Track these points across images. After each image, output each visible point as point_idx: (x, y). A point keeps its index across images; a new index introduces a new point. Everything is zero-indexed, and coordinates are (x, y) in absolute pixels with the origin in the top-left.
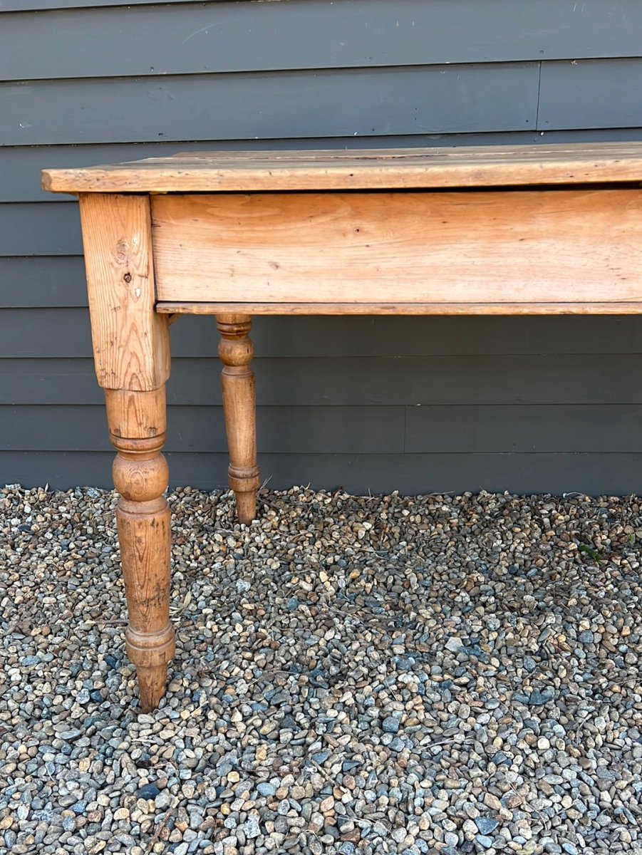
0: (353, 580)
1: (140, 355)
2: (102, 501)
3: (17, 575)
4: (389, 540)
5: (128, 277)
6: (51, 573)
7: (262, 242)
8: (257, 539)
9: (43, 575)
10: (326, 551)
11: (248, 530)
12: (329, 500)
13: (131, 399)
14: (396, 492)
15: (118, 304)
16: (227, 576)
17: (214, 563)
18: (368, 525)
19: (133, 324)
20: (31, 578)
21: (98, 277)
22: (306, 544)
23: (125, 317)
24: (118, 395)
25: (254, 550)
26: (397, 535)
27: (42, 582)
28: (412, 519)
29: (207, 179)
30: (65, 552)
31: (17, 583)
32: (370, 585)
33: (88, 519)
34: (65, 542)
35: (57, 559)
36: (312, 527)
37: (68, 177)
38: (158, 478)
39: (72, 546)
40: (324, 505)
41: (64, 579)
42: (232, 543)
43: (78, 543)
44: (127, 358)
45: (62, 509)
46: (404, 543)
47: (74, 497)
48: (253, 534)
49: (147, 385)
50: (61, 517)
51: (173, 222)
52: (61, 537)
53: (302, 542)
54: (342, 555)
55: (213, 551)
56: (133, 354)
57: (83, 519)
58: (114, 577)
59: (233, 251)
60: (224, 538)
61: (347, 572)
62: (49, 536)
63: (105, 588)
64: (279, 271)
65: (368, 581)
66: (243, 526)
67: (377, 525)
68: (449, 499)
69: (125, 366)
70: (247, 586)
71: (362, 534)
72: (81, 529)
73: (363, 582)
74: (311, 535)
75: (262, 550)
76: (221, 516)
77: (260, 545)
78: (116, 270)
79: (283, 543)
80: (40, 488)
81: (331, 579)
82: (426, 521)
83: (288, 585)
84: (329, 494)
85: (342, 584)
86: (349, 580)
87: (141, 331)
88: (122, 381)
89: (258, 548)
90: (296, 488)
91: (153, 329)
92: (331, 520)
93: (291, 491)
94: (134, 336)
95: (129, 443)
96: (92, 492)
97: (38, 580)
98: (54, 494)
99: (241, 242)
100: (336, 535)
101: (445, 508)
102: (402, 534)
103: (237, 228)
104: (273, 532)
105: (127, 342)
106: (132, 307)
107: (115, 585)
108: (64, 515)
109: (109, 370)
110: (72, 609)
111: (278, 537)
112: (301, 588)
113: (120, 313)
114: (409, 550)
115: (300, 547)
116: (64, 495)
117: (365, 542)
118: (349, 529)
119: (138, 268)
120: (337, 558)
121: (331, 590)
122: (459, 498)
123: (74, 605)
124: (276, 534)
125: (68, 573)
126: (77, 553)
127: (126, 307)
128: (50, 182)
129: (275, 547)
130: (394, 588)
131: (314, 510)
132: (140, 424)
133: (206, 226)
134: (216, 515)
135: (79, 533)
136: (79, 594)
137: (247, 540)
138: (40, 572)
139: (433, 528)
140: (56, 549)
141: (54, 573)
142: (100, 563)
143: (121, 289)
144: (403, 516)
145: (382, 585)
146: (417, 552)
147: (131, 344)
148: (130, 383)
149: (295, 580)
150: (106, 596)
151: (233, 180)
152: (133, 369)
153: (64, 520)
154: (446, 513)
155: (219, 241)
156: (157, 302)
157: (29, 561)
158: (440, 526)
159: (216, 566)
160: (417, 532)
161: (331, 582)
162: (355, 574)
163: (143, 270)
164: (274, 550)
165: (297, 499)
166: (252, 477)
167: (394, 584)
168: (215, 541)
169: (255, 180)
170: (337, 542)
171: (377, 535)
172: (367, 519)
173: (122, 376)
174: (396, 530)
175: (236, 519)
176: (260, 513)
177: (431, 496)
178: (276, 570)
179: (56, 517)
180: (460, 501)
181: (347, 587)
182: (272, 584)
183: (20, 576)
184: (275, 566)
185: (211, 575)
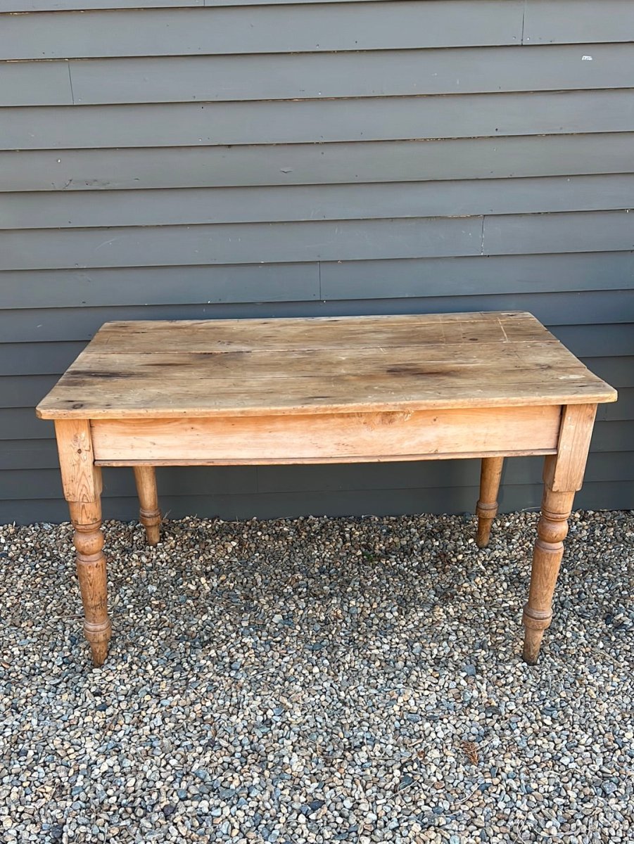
0: (222, 581)
1: (87, 486)
2: (54, 532)
3: (5, 589)
4: (248, 552)
5: (80, 451)
6: (27, 586)
7: (146, 434)
8: (161, 556)
9: (22, 588)
10: (206, 562)
11: (155, 550)
12: (210, 526)
13: (83, 506)
14: (255, 518)
15: (75, 463)
16: (142, 583)
17: (133, 574)
18: (234, 544)
19: (83, 472)
20: (15, 590)
21: (64, 450)
22: (193, 558)
23: (79, 469)
24: (77, 504)
25: (159, 563)
26: (253, 549)
27: (22, 592)
28: (263, 537)
29: (118, 414)
30: (34, 571)
31: (6, 594)
32: (232, 585)
33: (46, 546)
34: (33, 564)
35: (29, 576)
36: (197, 546)
37: (50, 413)
38: (99, 543)
39: (38, 566)
40: (207, 529)
41: (37, 590)
42: (144, 559)
43: (41, 564)
44: (81, 487)
45: (27, 539)
46: (257, 554)
47: (34, 530)
48: (159, 553)
49: (92, 500)
50: (27, 546)
51: (101, 425)
52: (30, 560)
53: (191, 557)
54: (216, 565)
55: (132, 566)
56: (84, 485)
57: (42, 546)
58: (69, 587)
59: (132, 437)
60: (139, 557)
61: (218, 577)
62: (21, 560)
63: (63, 594)
64: (155, 446)
65: (232, 582)
66: (151, 547)
67: (240, 543)
68: (289, 522)
69: (79, 491)
70: (155, 589)
71: (230, 550)
72: (42, 554)
73: (228, 583)
74: (197, 552)
75: (165, 564)
76: (137, 540)
77: (163, 560)
78: (74, 448)
79: (178, 558)
80: (10, 525)
81: (208, 582)
82: (272, 539)
83: (181, 587)
84: (210, 521)
85: (215, 585)
86: (219, 582)
87: (87, 475)
88: (78, 498)
89: (162, 562)
90: (188, 518)
91: (94, 474)
92: (210, 541)
93: (184, 520)
94: (83, 477)
95: (83, 527)
96: (47, 526)
97: (20, 591)
98: (20, 529)
99: (136, 434)
100: (213, 551)
101: (285, 529)
102: (257, 547)
103: (134, 428)
104: (172, 551)
105: (80, 480)
106: (82, 464)
107: (70, 592)
108: (29, 544)
109: (71, 492)
110: (45, 609)
111: (175, 554)
112: (189, 589)
113: (76, 467)
114: (261, 559)
115: (190, 561)
116: (27, 529)
117: (232, 555)
118: (221, 547)
119: (84, 447)
120: (213, 567)
121: (208, 588)
122: (296, 521)
123: (46, 606)
124: (174, 552)
125: (39, 586)
126: (41, 571)
127: (79, 464)
128: (41, 415)
129: (173, 561)
130: (247, 585)
131: (200, 533)
132: (88, 518)
133: (117, 427)
134: (133, 540)
135: (41, 557)
136: (48, 599)
137: (155, 557)
138: (20, 585)
139: (276, 543)
140: (27, 569)
141: (29, 586)
142: (58, 578)
143: (76, 457)
144: (258, 536)
145: (240, 584)
146: (265, 560)
147: (82, 481)
148: (83, 499)
149: (185, 584)
150: (65, 600)
151: (130, 415)
152: (84, 492)
153: (29, 547)
154: (286, 531)
155: (124, 433)
156: (95, 460)
157: (11, 579)
158: (280, 542)
159: (134, 576)
160: (266, 547)
161: (208, 584)
162: (223, 577)
163: (87, 448)
164: (172, 563)
165: (188, 526)
166: (156, 516)
167: (247, 583)
168: (133, 559)
169: (140, 414)
170: (214, 556)
171: (240, 550)
172: (234, 539)
173: (78, 496)
174: (253, 546)
175: (147, 543)
176: (163, 538)
177: (277, 520)
178: (174, 577)
179: (24, 546)
180: (296, 523)
181: (218, 586)
182: (171, 586)
183: (7, 589)
184: (173, 575)
185: (132, 582)
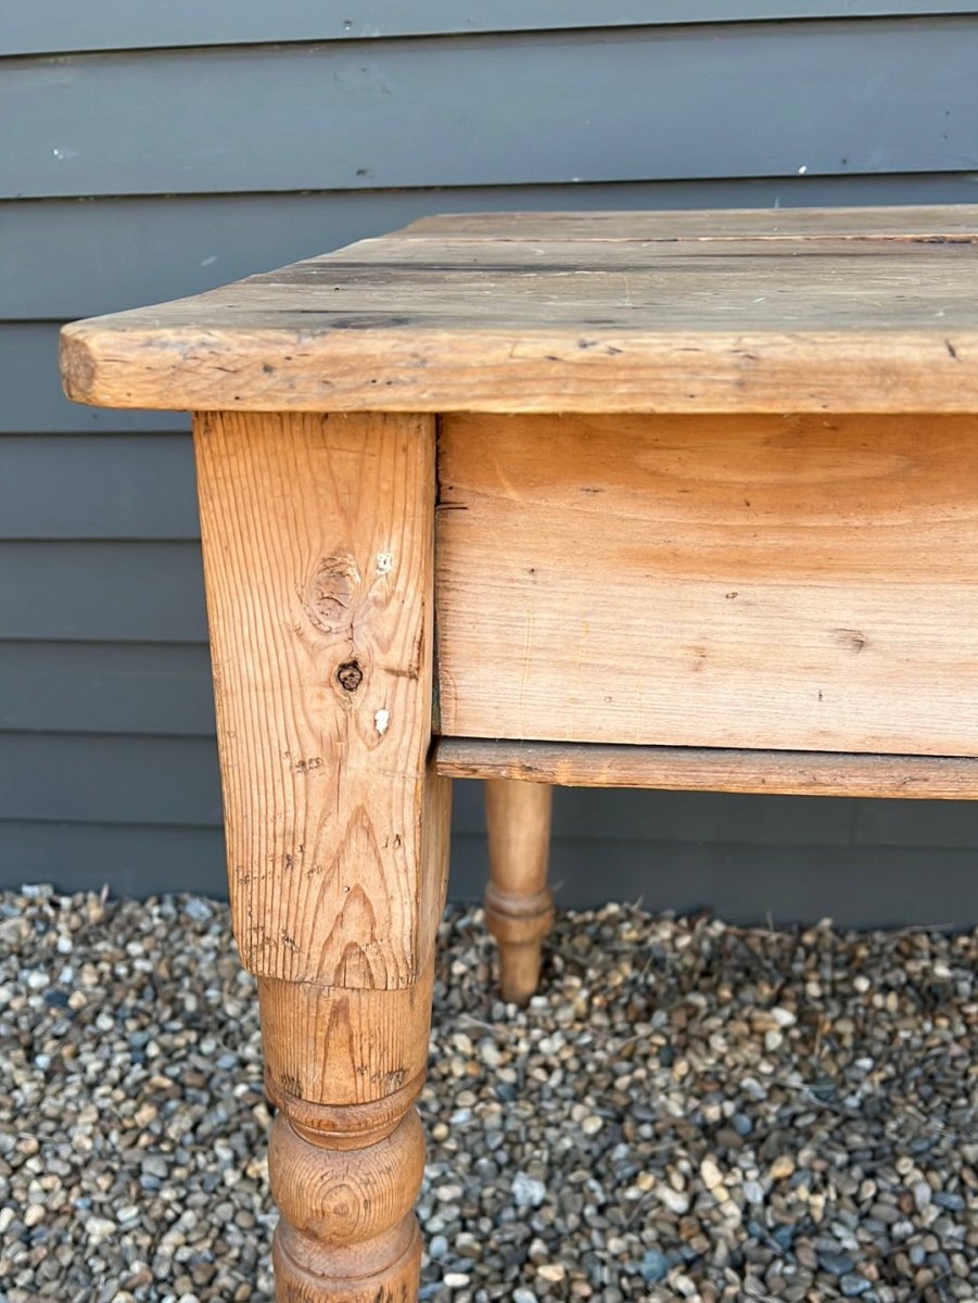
0: (777, 1182)
1: (375, 897)
2: (216, 928)
3: (33, 1144)
4: (834, 1054)
5: (350, 674)
6: (106, 1136)
7: (820, 566)
8: (545, 1045)
9: (88, 1144)
10: (701, 1087)
11: (522, 1019)
12: (684, 941)
13: (340, 1010)
14: (826, 923)
15: (313, 751)
16: (487, 1151)
17: (455, 1107)
18: (784, 1016)
19: (361, 812)
20: (65, 1151)
21: (249, 666)
22: (654, 1064)
23: (335, 789)
24: (302, 996)
25: (540, 1074)
26: (848, 1042)
27: (87, 1164)
28: (878, 1000)
30: (137, 1072)
31: (33, 1165)
32: (819, 1201)
33: (188, 972)
34: (139, 1038)
35: (119, 1094)
36: (660, 1017)
37: (155, 357)
39: (153, 1050)
40: (675, 950)
41: (133, 1156)
42: (490, 1054)
43: (166, 1039)
44: (335, 901)
45: (135, 948)
46: (866, 1063)
47: (160, 916)
48: (536, 1033)
49: (392, 973)
50: (131, 971)
51: (513, 495)
52: (131, 1025)
53: (646, 1057)
54: (739, 1101)
55: (450, 1074)
56: (356, 893)
57: (178, 972)
58: (242, 1151)
59: (711, 592)
60: (475, 1043)
61: (765, 1163)
62: (105, 1022)
63: (222, 1184)
64: (865, 658)
65: (814, 1190)
66: (511, 1009)
67: (802, 1017)
68: (944, 944)
69: (325, 924)
70: (537, 1192)
71: (774, 1040)
72: (172, 1001)
73: (803, 1193)
74: (660, 1041)
75: (557, 1076)
76: (462, 977)
77: (554, 1061)
78: (313, 651)
79: (600, 1055)
80: (91, 896)
81: (730, 1181)
82: (911, 1008)
83: (632, 1193)
84: (684, 922)
85: (755, 1194)
86: (767, 1181)
87: (382, 832)
88: (316, 959)
89: (548, 1069)
90: (613, 908)
91: (421, 825)
92: (700, 1000)
93: (602, 915)
94: (359, 843)
96: (198, 909)
97: (78, 1159)
98: (118, 909)
99: (744, 565)
100: (718, 1043)
101: (942, 971)
102: (861, 1035)
103: (739, 520)
104: (578, 1027)
105: (337, 861)
106: (359, 762)
107: (245, 1175)
108: (140, 965)
109: (273, 928)
110: (151, 1257)
111: (586, 1039)
112: (661, 1203)
113: (320, 778)
114: (885, 1083)
115: (641, 1073)
116: (138, 913)
117: (779, 1058)
118: (744, 1028)
119: (385, 647)
120: (730, 1108)
121: (733, 1210)
122: (963, 941)
123: (155, 1245)
124: (583, 1031)
125: (144, 1140)
126: (162, 1072)
127: (339, 762)
128: (91, 376)
129: (583, 1065)
130: (877, 1210)
131: (658, 964)
132: (362, 1070)
134: (450, 974)
135: (167, 1014)
136: (167, 1205)
137: (523, 1047)
138: (82, 1135)
139: (928, 1026)
140: (119, 1059)
141: (114, 1136)
142: (213, 1102)
143: (325, 710)
144: (856, 993)
145: (849, 1203)
146: (902, 1088)
147: (348, 865)
148: (340, 969)
149: (646, 1181)
150: (225, 1210)
152: (352, 932)
153: (137, 976)
154: (943, 984)
156: (437, 740)
157: (62, 1097)
158: (943, 1022)
159: (461, 1117)
160: (893, 1035)
161: (729, 1188)
162: (782, 1168)
163: (403, 655)
164: (588, 1082)
165: (617, 936)
166: (538, 913)
167: (875, 1199)
168: (454, 1048)
169: (887, 374)
170: (721, 1060)
171: (805, 1040)
172: (777, 1001)
173: (316, 949)
174: (846, 1027)
175: (497, 989)
176: (547, 977)
177: (905, 933)
178: (594, 1138)
179: (122, 970)
180: (967, 948)
181: (767, 1201)
182: (593, 1184)
183: (41, 1143)
184: (592, 1126)
185: (451, 1145)
